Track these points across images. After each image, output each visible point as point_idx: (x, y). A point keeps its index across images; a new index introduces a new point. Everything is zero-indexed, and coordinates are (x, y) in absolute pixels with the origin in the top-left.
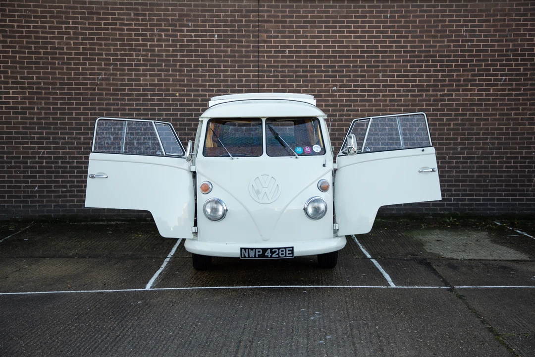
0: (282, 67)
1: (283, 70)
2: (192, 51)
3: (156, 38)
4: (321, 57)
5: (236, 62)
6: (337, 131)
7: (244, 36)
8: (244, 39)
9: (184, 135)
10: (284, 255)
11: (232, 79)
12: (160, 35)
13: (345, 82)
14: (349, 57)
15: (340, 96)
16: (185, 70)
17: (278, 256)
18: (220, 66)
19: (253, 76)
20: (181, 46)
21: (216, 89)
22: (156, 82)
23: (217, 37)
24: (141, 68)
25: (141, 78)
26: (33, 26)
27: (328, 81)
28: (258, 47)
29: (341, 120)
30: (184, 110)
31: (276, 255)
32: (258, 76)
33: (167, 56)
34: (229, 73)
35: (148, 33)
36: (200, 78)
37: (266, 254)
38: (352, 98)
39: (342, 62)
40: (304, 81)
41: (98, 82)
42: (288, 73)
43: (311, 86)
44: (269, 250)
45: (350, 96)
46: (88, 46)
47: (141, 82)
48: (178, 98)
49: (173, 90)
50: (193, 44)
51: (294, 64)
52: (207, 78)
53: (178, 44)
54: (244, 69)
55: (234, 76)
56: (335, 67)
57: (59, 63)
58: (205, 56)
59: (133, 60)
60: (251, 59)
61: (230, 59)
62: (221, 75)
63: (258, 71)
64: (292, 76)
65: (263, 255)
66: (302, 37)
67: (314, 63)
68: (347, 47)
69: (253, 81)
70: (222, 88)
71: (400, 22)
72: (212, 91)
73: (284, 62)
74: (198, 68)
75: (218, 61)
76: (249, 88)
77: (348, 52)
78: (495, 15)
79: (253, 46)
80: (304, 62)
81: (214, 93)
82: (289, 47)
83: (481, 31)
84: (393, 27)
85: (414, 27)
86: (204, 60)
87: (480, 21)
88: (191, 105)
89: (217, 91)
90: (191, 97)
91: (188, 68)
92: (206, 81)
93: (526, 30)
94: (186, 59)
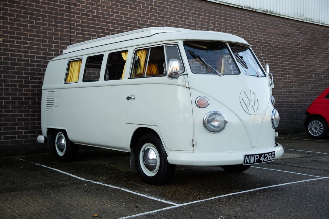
0: (88, 27)
1: (88, 30)
4: (114, 23)
5: (53, 18)
9: (7, 77)
10: (270, 159)
11: (50, 32)
14: (131, 26)
16: (8, 18)
18: (39, 19)
19: (67, 31)
21: (37, 38)
28: (70, 8)
30: (7, 55)
31: (266, 159)
32: (70, 32)
34: (47, 27)
36: (22, 28)
37: (261, 159)
42: (92, 32)
44: (263, 155)
48: (2, 43)
51: (96, 26)
52: (28, 28)
54: (59, 25)
55: (51, 30)
58: (26, 9)
60: (65, 17)
61: (47, 15)
62: (40, 27)
63: (70, 28)
65: (259, 160)
66: (101, 6)
67: (109, 27)
68: (130, 19)
69: (66, 36)
70: (41, 39)
71: (159, 7)
72: (33, 40)
73: (89, 23)
74: (20, 19)
75: (37, 15)
76: (63, 41)
77: (130, 22)
78: (205, 12)
79: (66, 7)
80: (103, 25)
81: (35, 42)
82: (92, 12)
83: (199, 21)
84: (156, 9)
85: (167, 11)
86: (25, 12)
87: (199, 14)
88: (14, 51)
89: (38, 40)
90: (14, 43)
91: (11, 17)
92: (28, 31)
93: (218, 24)
94: (9, 8)
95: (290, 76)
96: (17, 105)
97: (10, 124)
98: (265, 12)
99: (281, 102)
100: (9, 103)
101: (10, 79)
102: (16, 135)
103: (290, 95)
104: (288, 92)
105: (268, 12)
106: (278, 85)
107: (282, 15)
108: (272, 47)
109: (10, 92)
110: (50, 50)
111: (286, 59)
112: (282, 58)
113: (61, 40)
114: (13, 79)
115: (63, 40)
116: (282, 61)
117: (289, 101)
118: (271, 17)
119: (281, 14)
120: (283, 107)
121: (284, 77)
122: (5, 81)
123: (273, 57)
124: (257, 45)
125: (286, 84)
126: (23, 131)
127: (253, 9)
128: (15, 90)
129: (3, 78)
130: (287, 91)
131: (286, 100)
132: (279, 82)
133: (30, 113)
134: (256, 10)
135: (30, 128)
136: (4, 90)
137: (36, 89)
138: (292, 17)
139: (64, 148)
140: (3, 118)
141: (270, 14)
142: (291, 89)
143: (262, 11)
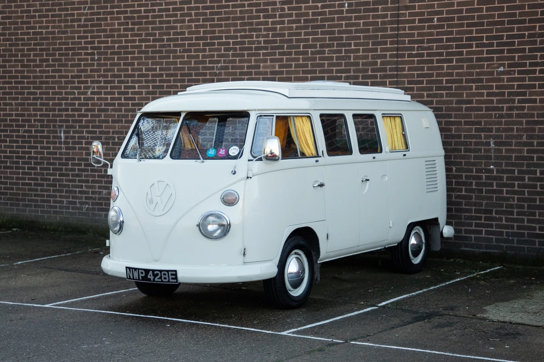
0: (429, 41)
1: (429, 46)
2: (318, 27)
3: (278, 13)
4: (482, 24)
5: (369, 37)
6: (504, 132)
7: (380, 3)
8: (380, 7)
10: (167, 280)
11: (364, 61)
12: (283, 9)
13: (516, 59)
14: (524, 22)
15: (509, 80)
16: (310, 52)
18: (350, 45)
19: (391, 56)
20: (306, 21)
21: (345, 75)
22: (277, 69)
23: (348, 7)
24: (261, 52)
25: (262, 65)
26: (158, 9)
27: (492, 59)
28: (398, 15)
29: (511, 116)
31: (159, 278)
32: (397, 56)
33: (289, 35)
34: (361, 54)
35: (270, 8)
36: (326, 62)
37: (149, 277)
38: (527, 83)
39: (512, 29)
40: (457, 61)
41: (218, 72)
42: (436, 49)
43: (468, 67)
44: (151, 272)
45: (523, 79)
46: (209, 29)
47: (261, 70)
49: (295, 79)
50: (319, 17)
51: (445, 37)
52: (335, 61)
53: (302, 18)
54: (379, 47)
55: (366, 57)
56: (501, 37)
57: (180, 50)
58: (333, 33)
59: (253, 43)
60: (389, 33)
61: (362, 35)
62: (351, 56)
63: (397, 49)
64: (441, 54)
65: (146, 278)
67: (472, 34)
68: (520, 7)
69: (390, 63)
70: (352, 74)
72: (340, 78)
73: (432, 34)
74: (324, 49)
75: (348, 38)
76: (385, 73)
77: (522, 14)
79: (392, 15)
80: (458, 33)
81: (343, 80)
82: (437, 13)
86: (331, 37)
89: (347, 78)
91: (312, 50)
92: (333, 65)
94: (311, 37)
113: (381, 72)
115: (385, 70)
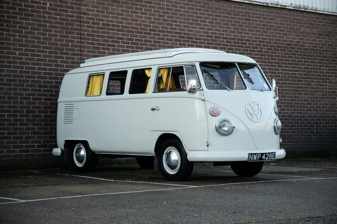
0: (98, 36)
1: (98, 39)
2: (29, 15)
4: (124, 31)
5: (64, 28)
7: (69, 7)
8: (69, 10)
9: (22, 91)
10: (271, 159)
11: (61, 43)
14: (142, 33)
16: (24, 32)
17: (268, 159)
18: (51, 31)
19: (77, 42)
20: (19, 9)
21: (49, 50)
23: (49, 6)
28: (80, 17)
30: (22, 68)
32: (81, 42)
33: (8, 17)
34: (59, 38)
36: (36, 40)
37: (263, 158)
39: (137, 36)
40: (113, 50)
42: (102, 42)
44: (264, 154)
48: (18, 56)
49: (14, 49)
50: (30, 9)
51: (106, 35)
52: (41, 40)
53: (17, 7)
54: (70, 35)
55: (62, 41)
56: (133, 40)
58: (40, 21)
60: (75, 27)
61: (59, 26)
62: (52, 38)
63: (81, 38)
64: (104, 45)
65: (261, 159)
66: (111, 13)
67: (119, 35)
68: (140, 25)
69: (76, 46)
70: (53, 50)
71: (172, 10)
72: (46, 52)
73: (99, 32)
74: (34, 31)
75: (50, 26)
76: (74, 52)
77: (141, 29)
78: (224, 13)
79: (77, 17)
80: (113, 34)
81: (47, 54)
82: (102, 20)
83: (217, 23)
84: (168, 13)
85: (180, 15)
86: (39, 24)
87: (216, 16)
88: (28, 64)
89: (50, 52)
90: (29, 56)
91: (26, 30)
92: (41, 43)
93: (239, 26)
94: (24, 21)
95: (331, 84)
96: (31, 118)
97: (24, 138)
98: (297, 8)
99: (320, 117)
100: (23, 116)
101: (25, 92)
102: (30, 149)
103: (332, 108)
104: (329, 105)
105: (301, 8)
106: (315, 96)
107: (319, 11)
108: (307, 49)
109: (24, 105)
110: (61, 62)
111: (326, 63)
112: (321, 63)
113: (72, 51)
114: (27, 92)
115: (74, 50)
116: (320, 66)
117: (331, 116)
118: (305, 13)
119: (318, 9)
120: (323, 123)
121: (323, 85)
122: (20, 94)
123: (308, 62)
124: (288, 48)
125: (326, 95)
126: (36, 145)
127: (281, 5)
128: (29, 103)
129: (18, 92)
130: (328, 103)
131: (326, 114)
132: (317, 92)
133: (43, 126)
134: (286, 6)
135: (42, 142)
136: (19, 103)
137: (48, 102)
138: (333, 13)
139: (83, 160)
140: (18, 131)
141: (304, 10)
142: (334, 100)
143: (294, 7)
